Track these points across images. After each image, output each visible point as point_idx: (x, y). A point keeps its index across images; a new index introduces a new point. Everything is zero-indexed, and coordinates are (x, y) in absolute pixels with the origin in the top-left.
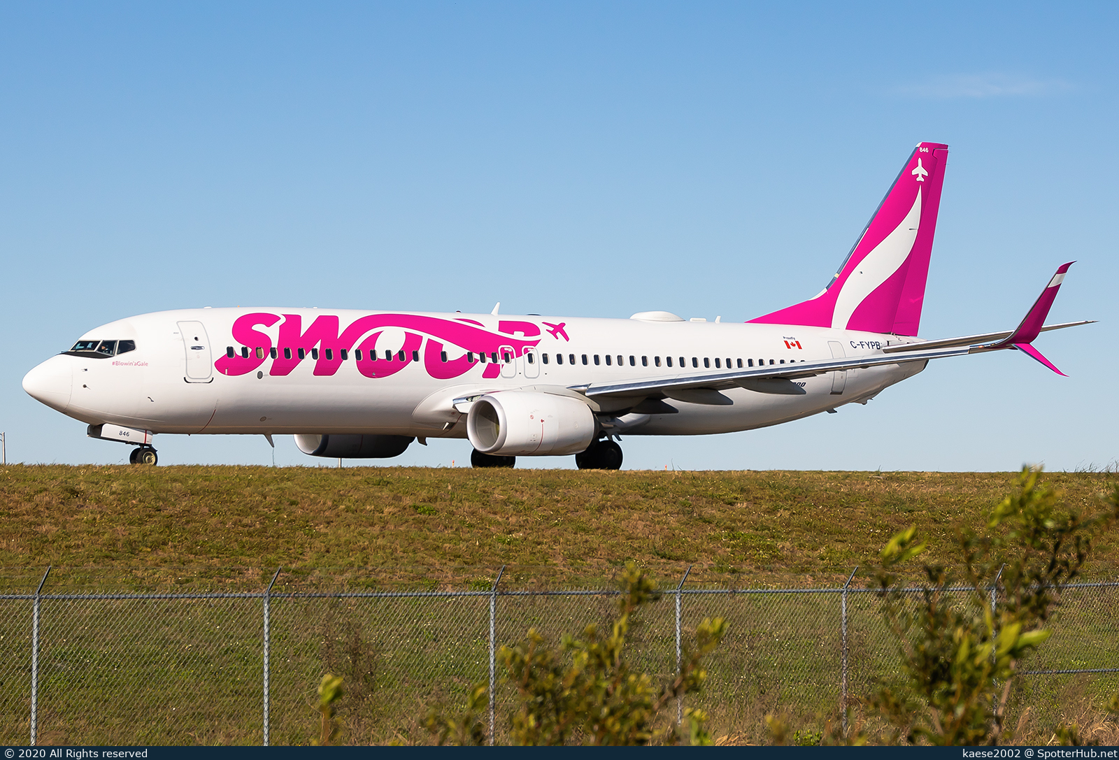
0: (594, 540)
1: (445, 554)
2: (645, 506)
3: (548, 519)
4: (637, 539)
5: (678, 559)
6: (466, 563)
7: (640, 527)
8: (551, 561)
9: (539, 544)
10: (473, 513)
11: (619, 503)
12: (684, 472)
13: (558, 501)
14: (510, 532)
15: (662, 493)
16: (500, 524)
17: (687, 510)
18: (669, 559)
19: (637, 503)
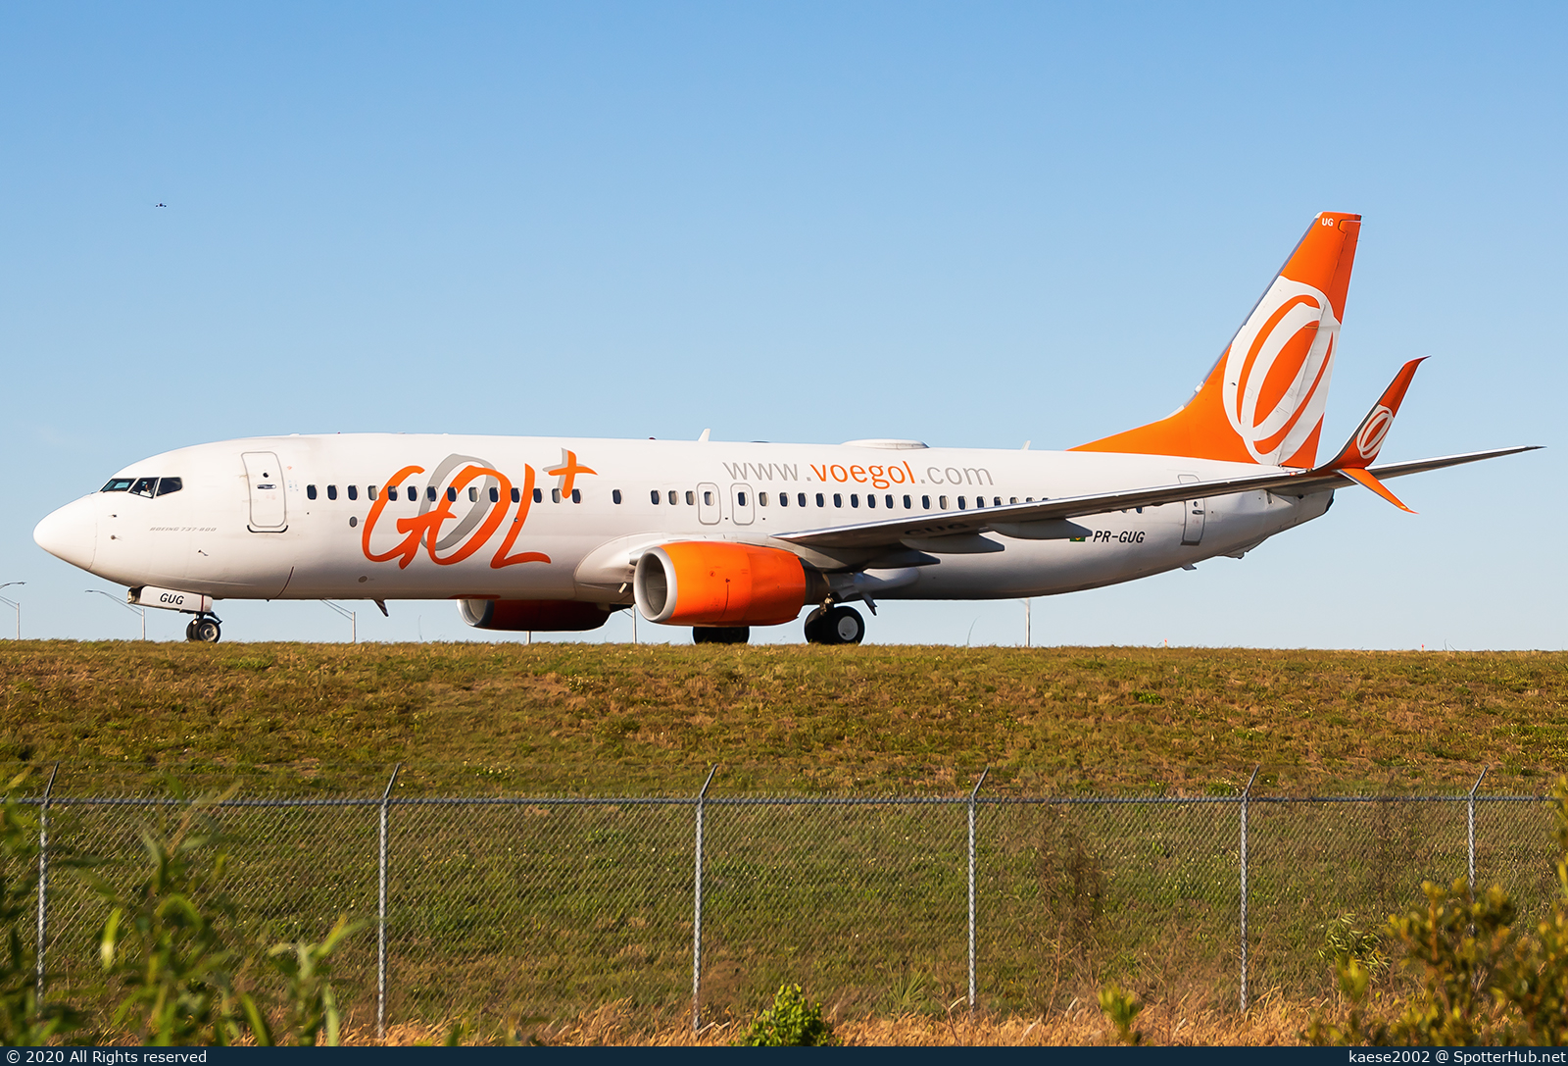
0: (1355, 735)
1: (1174, 751)
2: (1413, 694)
3: (1297, 709)
4: (1406, 733)
5: (1457, 758)
6: (1200, 762)
7: (1410, 719)
8: (1303, 760)
9: (1288, 738)
10: (1206, 702)
11: (1382, 689)
12: (1457, 652)
13: (1308, 688)
14: (1252, 725)
15: (1434, 677)
16: (1239, 715)
17: (1466, 699)
18: (1447, 758)
19: (1403, 690)
